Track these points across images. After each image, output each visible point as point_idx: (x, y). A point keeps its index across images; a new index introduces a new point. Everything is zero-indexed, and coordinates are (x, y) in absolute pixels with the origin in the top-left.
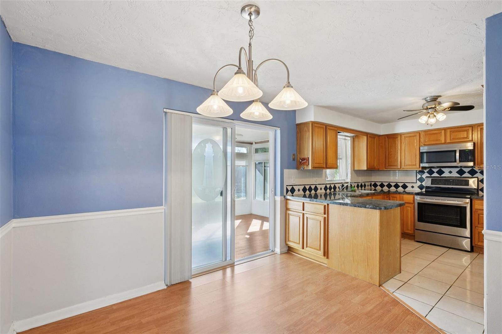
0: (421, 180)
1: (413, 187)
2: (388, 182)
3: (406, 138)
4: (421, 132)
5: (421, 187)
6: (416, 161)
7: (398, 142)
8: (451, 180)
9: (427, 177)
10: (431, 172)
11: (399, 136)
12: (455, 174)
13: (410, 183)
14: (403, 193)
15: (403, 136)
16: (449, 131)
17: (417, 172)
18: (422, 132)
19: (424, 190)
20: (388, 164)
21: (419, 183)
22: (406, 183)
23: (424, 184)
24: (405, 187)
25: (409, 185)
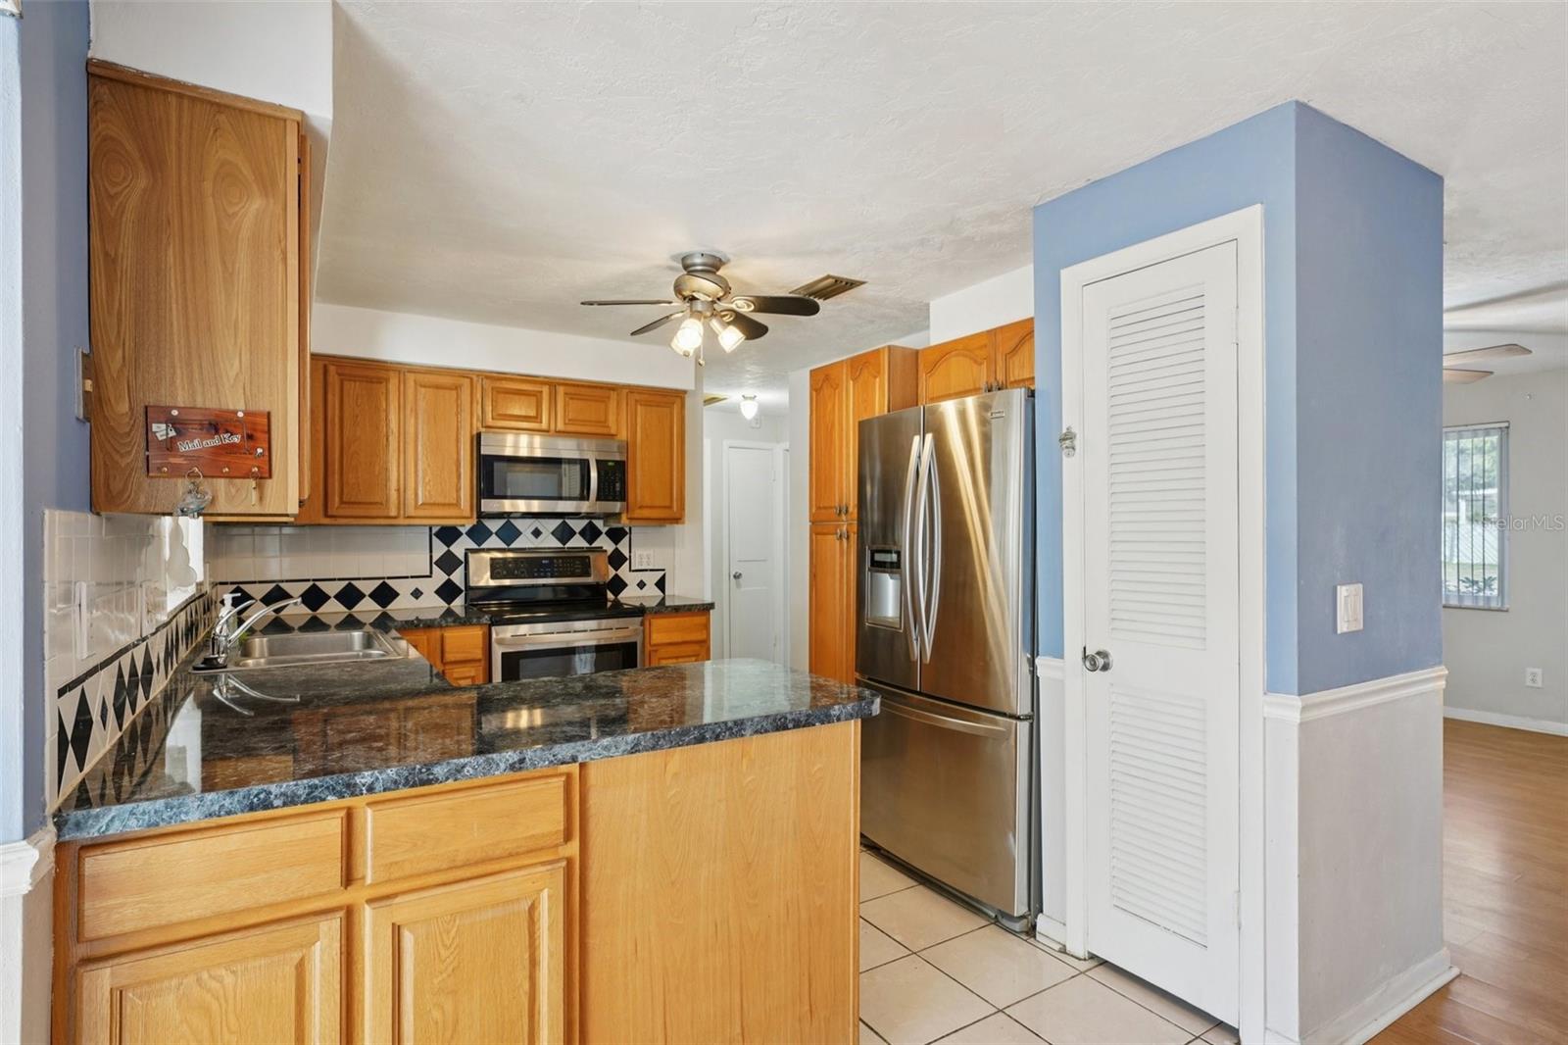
0: (448, 563)
1: (417, 594)
2: (309, 580)
3: (423, 390)
4: (475, 378)
5: (448, 591)
6: (458, 490)
7: (387, 399)
8: (545, 558)
9: (468, 551)
10: (479, 534)
11: (392, 374)
12: (549, 542)
13: (407, 577)
14: (443, 623)
15: (411, 377)
16: (561, 390)
17: (434, 531)
18: (478, 376)
19: (458, 604)
20: (341, 498)
21: (440, 577)
22: (389, 578)
23: (457, 577)
24: (385, 594)
25: (403, 588)
